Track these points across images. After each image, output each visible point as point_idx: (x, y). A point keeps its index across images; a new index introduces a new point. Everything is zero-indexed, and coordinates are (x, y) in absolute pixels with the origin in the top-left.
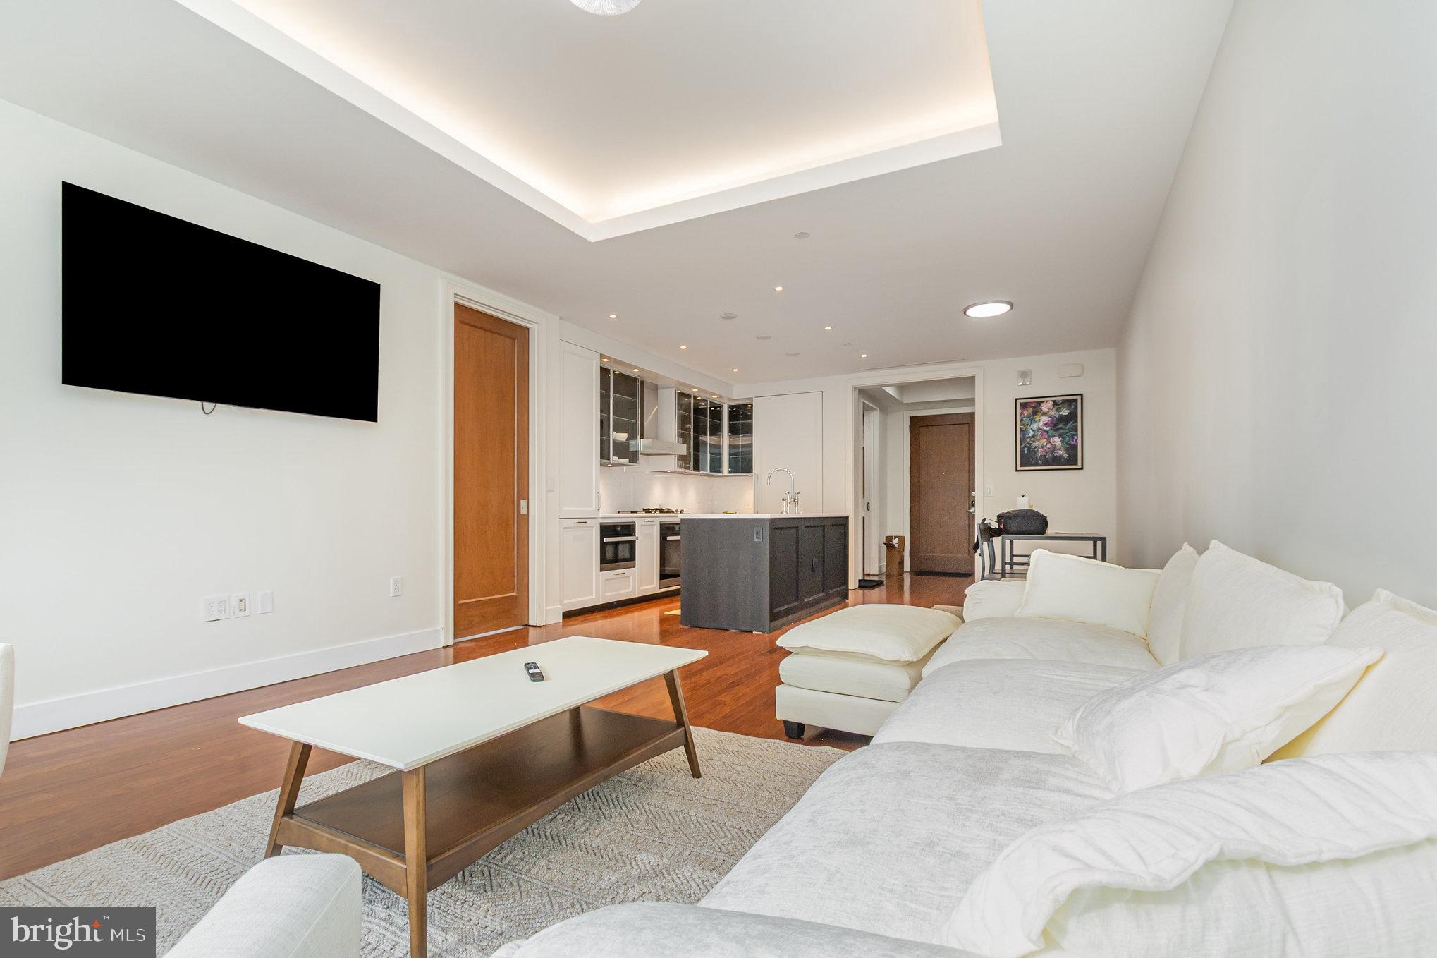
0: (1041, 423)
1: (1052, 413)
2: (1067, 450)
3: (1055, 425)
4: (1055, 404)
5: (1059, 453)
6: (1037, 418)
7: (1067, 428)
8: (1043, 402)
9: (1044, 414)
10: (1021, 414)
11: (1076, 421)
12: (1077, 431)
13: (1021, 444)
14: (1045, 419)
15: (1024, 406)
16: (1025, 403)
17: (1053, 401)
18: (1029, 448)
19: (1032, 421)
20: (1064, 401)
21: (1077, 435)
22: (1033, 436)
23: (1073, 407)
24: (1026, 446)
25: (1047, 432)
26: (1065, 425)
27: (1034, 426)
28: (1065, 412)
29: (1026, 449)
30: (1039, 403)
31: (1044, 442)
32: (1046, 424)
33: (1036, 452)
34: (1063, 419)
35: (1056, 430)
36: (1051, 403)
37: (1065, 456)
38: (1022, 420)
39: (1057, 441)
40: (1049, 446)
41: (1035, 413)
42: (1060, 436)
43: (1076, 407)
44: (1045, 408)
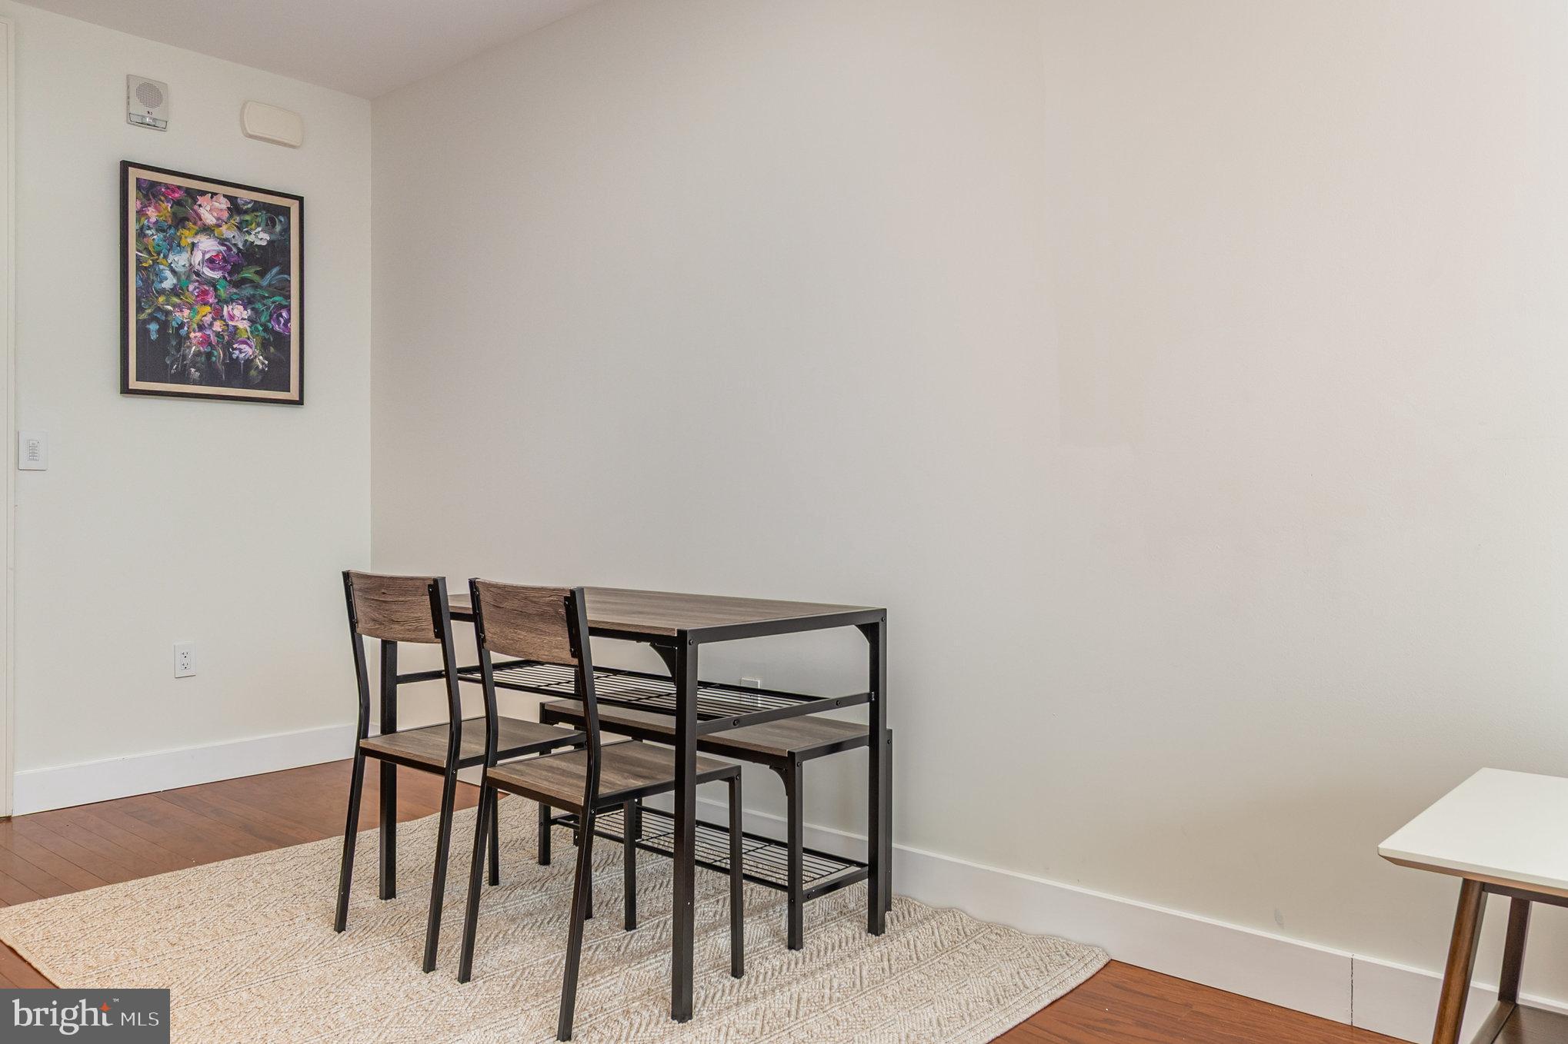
0: (198, 257)
1: (228, 232)
2: (264, 345)
3: (236, 268)
4: (235, 207)
5: (246, 351)
6: (187, 236)
7: (265, 283)
8: (203, 193)
9: (207, 230)
10: (140, 213)
11: (286, 270)
12: (288, 297)
13: (140, 309)
14: (208, 245)
15: (150, 192)
16: (154, 184)
17: (232, 199)
18: (164, 326)
19: (174, 245)
20: (258, 206)
21: (288, 308)
22: (175, 291)
23: (278, 228)
24: (153, 318)
25: (213, 283)
26: (262, 274)
27: (180, 260)
28: (260, 237)
29: (153, 327)
30: (193, 195)
31: (205, 313)
32: (211, 261)
33: (182, 340)
34: (250, 254)
35: (239, 284)
36: (224, 204)
37: (260, 362)
38: (141, 234)
39: (239, 315)
40: (218, 326)
41: (180, 221)
42: (248, 303)
43: (287, 230)
44: (209, 211)
